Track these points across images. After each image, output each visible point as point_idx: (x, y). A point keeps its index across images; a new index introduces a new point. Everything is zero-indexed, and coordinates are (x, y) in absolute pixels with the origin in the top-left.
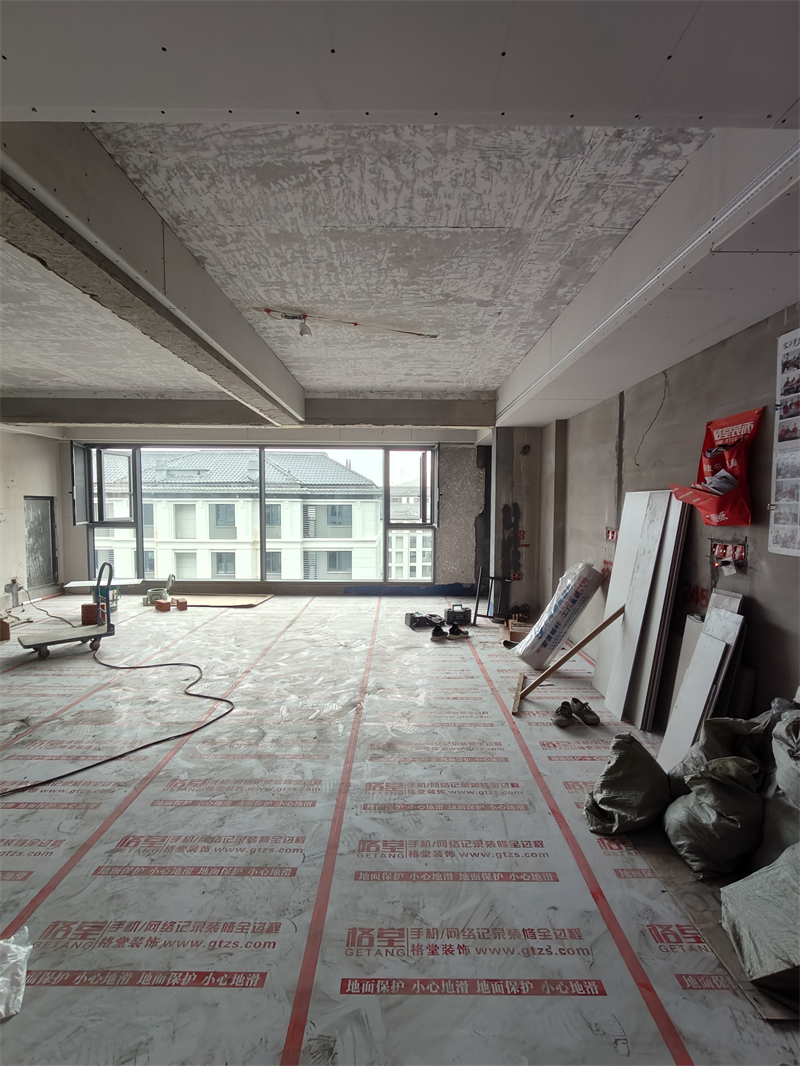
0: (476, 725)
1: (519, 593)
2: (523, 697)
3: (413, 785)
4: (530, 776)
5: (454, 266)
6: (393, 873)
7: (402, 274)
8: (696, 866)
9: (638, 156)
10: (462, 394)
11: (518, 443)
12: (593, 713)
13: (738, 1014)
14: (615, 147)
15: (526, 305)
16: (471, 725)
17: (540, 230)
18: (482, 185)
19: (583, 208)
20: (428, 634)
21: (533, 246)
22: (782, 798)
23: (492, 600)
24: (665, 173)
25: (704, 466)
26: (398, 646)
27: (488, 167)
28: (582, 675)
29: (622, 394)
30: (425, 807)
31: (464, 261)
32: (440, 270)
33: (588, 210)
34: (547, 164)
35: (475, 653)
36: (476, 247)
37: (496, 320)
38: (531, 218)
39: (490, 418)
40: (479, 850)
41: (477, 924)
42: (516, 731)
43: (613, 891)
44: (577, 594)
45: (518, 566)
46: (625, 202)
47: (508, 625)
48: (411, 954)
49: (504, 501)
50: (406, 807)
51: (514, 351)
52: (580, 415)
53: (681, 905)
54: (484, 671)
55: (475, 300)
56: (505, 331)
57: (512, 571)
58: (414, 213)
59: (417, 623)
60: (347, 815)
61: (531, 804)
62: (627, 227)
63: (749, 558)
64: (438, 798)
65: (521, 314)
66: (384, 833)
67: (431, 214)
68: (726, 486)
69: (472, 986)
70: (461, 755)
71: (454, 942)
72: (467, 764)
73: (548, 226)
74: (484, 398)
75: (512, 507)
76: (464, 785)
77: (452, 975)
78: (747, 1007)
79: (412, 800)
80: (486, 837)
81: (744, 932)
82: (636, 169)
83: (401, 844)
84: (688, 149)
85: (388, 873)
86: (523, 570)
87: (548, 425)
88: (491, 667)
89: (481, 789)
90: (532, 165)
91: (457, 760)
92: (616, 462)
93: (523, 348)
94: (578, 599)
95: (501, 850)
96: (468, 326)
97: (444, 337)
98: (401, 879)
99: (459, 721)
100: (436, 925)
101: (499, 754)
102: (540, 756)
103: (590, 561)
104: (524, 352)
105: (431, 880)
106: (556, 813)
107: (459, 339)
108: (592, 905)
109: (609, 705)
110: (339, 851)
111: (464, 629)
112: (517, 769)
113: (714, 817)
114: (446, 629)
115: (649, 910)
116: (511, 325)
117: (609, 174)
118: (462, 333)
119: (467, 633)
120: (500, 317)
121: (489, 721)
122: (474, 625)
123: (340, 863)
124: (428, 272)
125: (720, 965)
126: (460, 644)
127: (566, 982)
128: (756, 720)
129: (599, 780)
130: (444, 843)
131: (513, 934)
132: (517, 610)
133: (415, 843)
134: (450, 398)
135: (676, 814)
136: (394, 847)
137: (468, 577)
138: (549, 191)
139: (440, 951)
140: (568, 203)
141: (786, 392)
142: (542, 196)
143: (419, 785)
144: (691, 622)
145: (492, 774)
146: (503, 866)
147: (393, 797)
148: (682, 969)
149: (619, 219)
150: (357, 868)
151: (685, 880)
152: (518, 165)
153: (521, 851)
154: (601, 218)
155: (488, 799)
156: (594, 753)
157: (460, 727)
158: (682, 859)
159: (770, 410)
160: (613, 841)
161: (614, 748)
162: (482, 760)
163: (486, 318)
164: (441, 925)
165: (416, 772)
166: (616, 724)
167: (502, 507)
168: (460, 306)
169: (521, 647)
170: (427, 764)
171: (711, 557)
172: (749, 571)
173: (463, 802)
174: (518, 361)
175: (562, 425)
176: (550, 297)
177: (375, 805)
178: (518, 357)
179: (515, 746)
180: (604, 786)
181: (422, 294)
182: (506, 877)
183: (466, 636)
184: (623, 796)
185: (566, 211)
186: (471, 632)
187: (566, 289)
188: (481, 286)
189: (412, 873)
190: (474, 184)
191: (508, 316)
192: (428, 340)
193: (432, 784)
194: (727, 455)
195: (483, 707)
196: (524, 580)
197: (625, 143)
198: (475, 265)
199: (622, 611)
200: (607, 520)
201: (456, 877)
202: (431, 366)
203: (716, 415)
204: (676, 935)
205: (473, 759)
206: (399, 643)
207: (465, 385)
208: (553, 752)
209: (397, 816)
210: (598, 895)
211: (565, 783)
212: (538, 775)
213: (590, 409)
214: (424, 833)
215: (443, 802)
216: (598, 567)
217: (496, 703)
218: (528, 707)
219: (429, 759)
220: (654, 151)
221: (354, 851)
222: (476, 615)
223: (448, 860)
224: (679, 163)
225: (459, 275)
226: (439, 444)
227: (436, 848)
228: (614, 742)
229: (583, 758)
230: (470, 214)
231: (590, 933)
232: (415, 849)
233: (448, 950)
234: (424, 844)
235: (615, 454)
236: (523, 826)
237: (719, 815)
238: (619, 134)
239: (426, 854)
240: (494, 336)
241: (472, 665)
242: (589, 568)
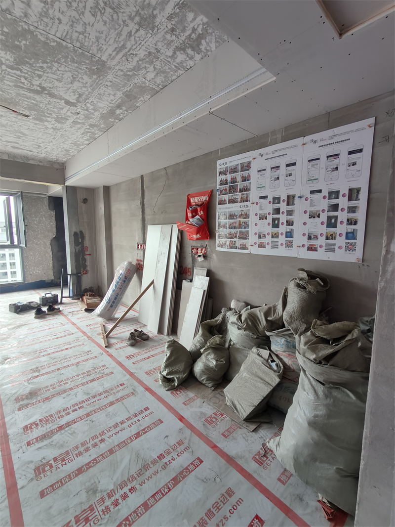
0: (87, 360)
1: (87, 281)
2: (107, 336)
3: (60, 412)
4: (128, 376)
5: (54, 69)
6: (69, 475)
7: (8, 57)
8: (210, 385)
9: (178, 49)
10: (40, 161)
11: (80, 196)
12: (145, 334)
13: (244, 435)
14: (168, 36)
15: (97, 113)
16: (83, 361)
17: (117, 68)
18: (88, 18)
19: (143, 66)
20: (33, 314)
21: (110, 77)
22: (234, 346)
23: (71, 288)
24: (185, 65)
25: (188, 214)
26: (10, 327)
27: (96, 7)
28: (131, 317)
29: (142, 176)
30: (74, 421)
31: (62, 68)
32: (42, 67)
33: (145, 68)
34: (133, 26)
35: (68, 319)
36: (73, 61)
37: (75, 117)
38: (114, 58)
39: (62, 180)
40: (118, 429)
41: (134, 471)
42: (111, 356)
43: (186, 413)
44: (126, 278)
45: (85, 266)
46: (164, 72)
47: (82, 300)
48: (103, 516)
49: (74, 230)
50: (61, 428)
51: (81, 140)
52: (118, 185)
53: (211, 404)
54: (78, 328)
55: (63, 99)
56: (79, 126)
57: (82, 269)
58: (30, 12)
59: (19, 309)
60: (14, 457)
61: (134, 390)
62: (160, 87)
63: (208, 253)
64: (81, 412)
65: (92, 118)
66: (50, 454)
67: (45, 20)
68: (200, 223)
69: (146, 506)
70: (85, 381)
71: (126, 489)
72: (91, 385)
73: (121, 68)
74: (56, 166)
75: (79, 233)
76: (94, 397)
77: (133, 509)
78: (245, 430)
79: (63, 421)
80: (119, 419)
81: (236, 403)
82: (173, 56)
83: (67, 453)
84: (198, 57)
85: (66, 477)
86: (88, 268)
87: (98, 188)
88: (82, 325)
89: (105, 395)
90: (124, 21)
91: (83, 384)
92: (141, 210)
93: (88, 140)
94: (126, 280)
95: (129, 423)
96: (54, 115)
97: (34, 119)
98: (77, 475)
99: (74, 362)
100: (111, 487)
101: (106, 371)
102: (128, 364)
103: (130, 260)
104: (87, 142)
105: (97, 463)
106: (148, 389)
107: (46, 123)
108: (181, 425)
109: (151, 328)
110: (19, 487)
111: (56, 307)
112: (120, 376)
113: (215, 363)
114: (45, 309)
115: (202, 413)
116: (84, 124)
117: (162, 51)
118: (49, 119)
119: (59, 309)
120: (78, 116)
121: (93, 355)
122: (61, 303)
123: (22, 495)
124: (31, 65)
125: (232, 420)
126: (56, 316)
127: (187, 468)
128: (216, 319)
129: (163, 366)
130: (96, 437)
131: (154, 462)
132: (86, 291)
133: (77, 447)
134: (31, 162)
135: (198, 367)
136: (63, 459)
137: (49, 276)
138: (129, 45)
139: (120, 501)
140: (136, 59)
141: (221, 184)
142: (124, 46)
143: (64, 410)
144: (185, 283)
145: (107, 383)
146: (134, 430)
147: (48, 426)
148: (222, 430)
149: (158, 80)
150: (40, 489)
151: (209, 392)
152: (115, 16)
153: (140, 417)
154: (151, 76)
155: (111, 398)
156: (152, 353)
157: (77, 364)
158: (204, 385)
159: (214, 191)
160: (177, 390)
161: (167, 348)
162: (98, 379)
163: (69, 114)
164: (114, 486)
165: (58, 403)
166: (156, 336)
167: (73, 234)
168: (53, 100)
169: (98, 310)
170: (64, 395)
171: (192, 254)
172: (208, 258)
173: (97, 407)
174: (82, 147)
175: (107, 189)
176: (112, 113)
177: (37, 438)
178: (83, 145)
179: (114, 364)
180: (166, 367)
181: (23, 80)
182: (138, 435)
183: (59, 311)
184: (175, 368)
185: (134, 63)
186: (61, 307)
187: (121, 111)
188: (70, 90)
189: (83, 467)
190: (83, 13)
191: (83, 117)
192: (20, 117)
193: (73, 406)
194: (199, 209)
195: (86, 349)
196: (89, 274)
197: (174, 37)
198: (70, 75)
199: (153, 282)
200: (138, 238)
201: (111, 452)
202: (19, 137)
203: (192, 191)
204: (215, 418)
205: (93, 380)
206: (10, 324)
207: (43, 155)
208: (134, 360)
209: (56, 437)
210: (181, 419)
211: (146, 373)
212: (131, 374)
213: (124, 182)
214: (80, 438)
215: (85, 412)
216: (134, 263)
217: (93, 344)
218: (112, 341)
219: (65, 391)
220: (184, 50)
221: (32, 479)
222: (62, 297)
223: (102, 445)
224: (191, 63)
225: (56, 77)
226: (22, 192)
227: (92, 442)
228: (166, 345)
229: (149, 358)
230: (75, 35)
231: (185, 438)
232: (79, 450)
233: (125, 496)
234: (83, 444)
235: (140, 206)
236: (135, 404)
237: (217, 361)
238: (173, 30)
239: (87, 450)
240: (71, 127)
241: (69, 327)
242: (130, 263)
